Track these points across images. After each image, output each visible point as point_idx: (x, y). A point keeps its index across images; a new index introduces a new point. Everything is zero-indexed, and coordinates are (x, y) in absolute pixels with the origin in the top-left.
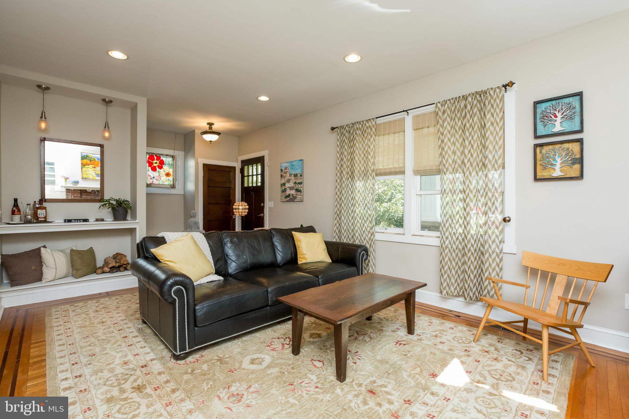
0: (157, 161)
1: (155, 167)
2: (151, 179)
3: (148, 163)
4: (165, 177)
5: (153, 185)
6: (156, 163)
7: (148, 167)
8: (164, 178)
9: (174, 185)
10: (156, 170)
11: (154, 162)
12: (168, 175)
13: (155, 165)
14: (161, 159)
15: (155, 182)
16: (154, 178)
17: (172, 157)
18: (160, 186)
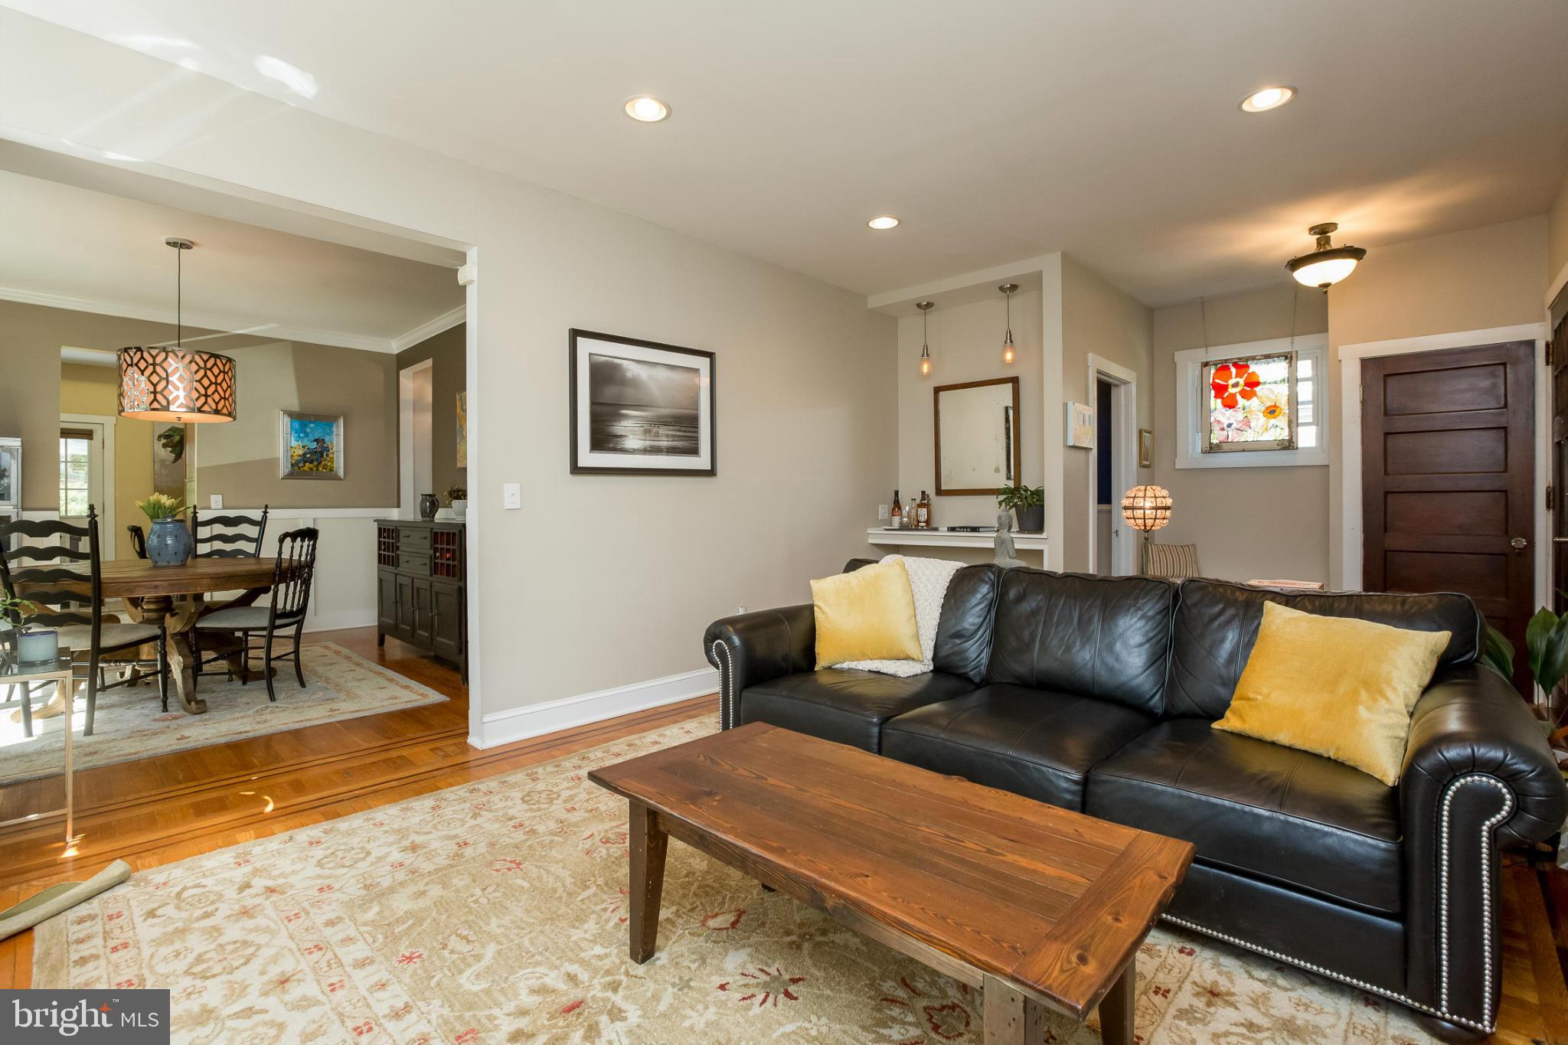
0: (1238, 379)
1: (1234, 396)
2: (1223, 429)
3: (1214, 388)
4: (1262, 419)
5: (1225, 447)
6: (1236, 385)
7: (1213, 399)
8: (1259, 420)
9: (1290, 441)
10: (1236, 403)
11: (1231, 382)
12: (1272, 411)
13: (1231, 390)
14: (1250, 371)
15: (1234, 436)
16: (1229, 425)
17: (1286, 358)
18: (1251, 447)
